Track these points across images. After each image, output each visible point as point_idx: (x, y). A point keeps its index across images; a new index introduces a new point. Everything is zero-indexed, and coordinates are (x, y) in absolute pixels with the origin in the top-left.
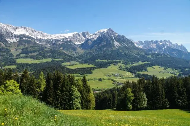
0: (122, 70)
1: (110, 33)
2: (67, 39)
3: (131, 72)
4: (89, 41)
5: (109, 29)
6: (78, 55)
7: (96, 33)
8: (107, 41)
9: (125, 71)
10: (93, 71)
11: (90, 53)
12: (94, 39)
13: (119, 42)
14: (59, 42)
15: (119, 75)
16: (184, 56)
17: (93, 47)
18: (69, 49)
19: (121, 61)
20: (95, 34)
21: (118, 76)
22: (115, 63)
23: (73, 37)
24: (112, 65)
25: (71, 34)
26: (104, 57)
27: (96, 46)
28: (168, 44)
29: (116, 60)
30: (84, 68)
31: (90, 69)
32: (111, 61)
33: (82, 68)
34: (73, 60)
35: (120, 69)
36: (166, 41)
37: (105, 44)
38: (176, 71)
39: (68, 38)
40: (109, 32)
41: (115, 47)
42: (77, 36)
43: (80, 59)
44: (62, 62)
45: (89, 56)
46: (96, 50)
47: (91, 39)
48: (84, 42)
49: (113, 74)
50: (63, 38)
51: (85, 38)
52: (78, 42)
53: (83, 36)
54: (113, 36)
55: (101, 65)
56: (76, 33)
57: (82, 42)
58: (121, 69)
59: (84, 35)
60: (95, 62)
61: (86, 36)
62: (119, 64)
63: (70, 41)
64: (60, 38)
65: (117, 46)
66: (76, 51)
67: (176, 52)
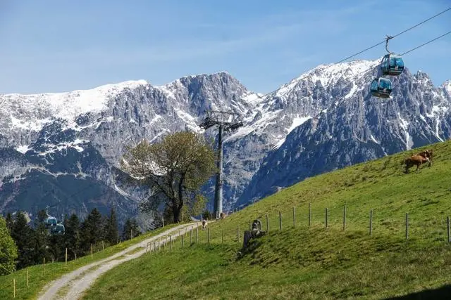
2: (70, 135)
7: (283, 93)
12: (262, 139)
14: (8, 169)
20: (279, 104)
23: (110, 119)
25: (93, 100)
39: (72, 125)
50: (36, 126)
54: (404, 124)
56: (133, 84)
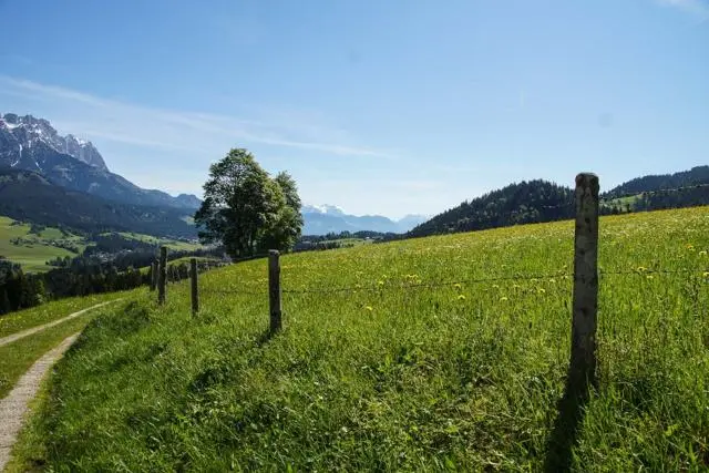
16: (94, 184)
28: (39, 132)
36: (34, 121)
38: (76, 238)
67: (68, 167)
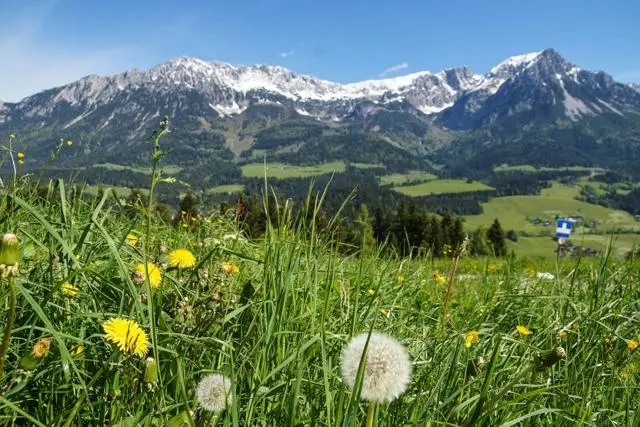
0: (594, 203)
1: (547, 68)
2: (396, 95)
3: (631, 211)
4: (471, 101)
5: (544, 54)
6: (431, 151)
7: (494, 70)
8: (537, 99)
9: (605, 205)
10: (484, 205)
11: (473, 141)
12: (486, 91)
13: (583, 100)
14: (369, 109)
15: (580, 220)
17: (484, 121)
18: (401, 130)
19: (592, 169)
20: (492, 75)
21: (577, 225)
22: (568, 179)
23: (413, 88)
24: (556, 185)
25: (406, 81)
26: (525, 156)
27: (496, 115)
29: (572, 165)
30: (452, 195)
31: (476, 198)
32: (552, 169)
33: (448, 195)
34: (415, 168)
35: (588, 197)
37: (530, 107)
39: (397, 91)
40: (544, 62)
41: (568, 118)
42: (429, 83)
43: (438, 162)
44: (381, 172)
45: (470, 154)
46: (493, 131)
47: (477, 92)
48: (451, 104)
49: (557, 218)
50: (381, 93)
51: (455, 89)
52: (431, 106)
53: (449, 83)
54: (559, 76)
55: (512, 183)
56: (423, 73)
57: (446, 106)
58: (589, 201)
59: (451, 78)
60: (493, 173)
61: (458, 83)
62: (584, 181)
63: (406, 104)
64: (373, 93)
65: (577, 113)
66: (426, 137)
